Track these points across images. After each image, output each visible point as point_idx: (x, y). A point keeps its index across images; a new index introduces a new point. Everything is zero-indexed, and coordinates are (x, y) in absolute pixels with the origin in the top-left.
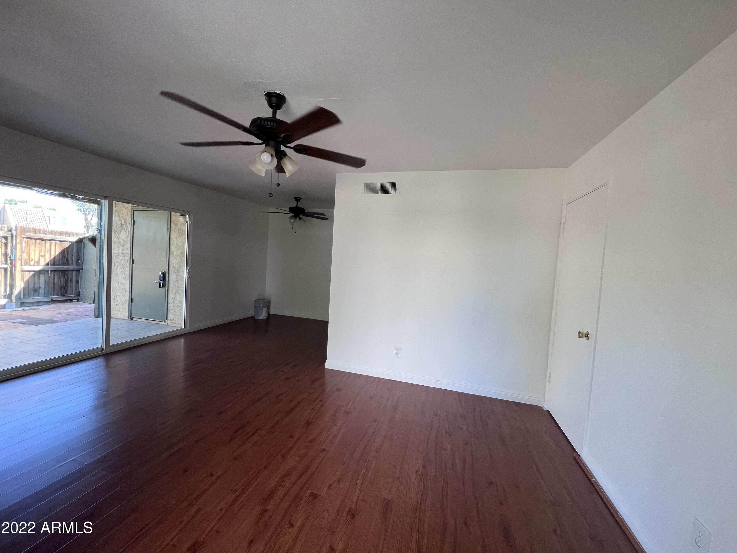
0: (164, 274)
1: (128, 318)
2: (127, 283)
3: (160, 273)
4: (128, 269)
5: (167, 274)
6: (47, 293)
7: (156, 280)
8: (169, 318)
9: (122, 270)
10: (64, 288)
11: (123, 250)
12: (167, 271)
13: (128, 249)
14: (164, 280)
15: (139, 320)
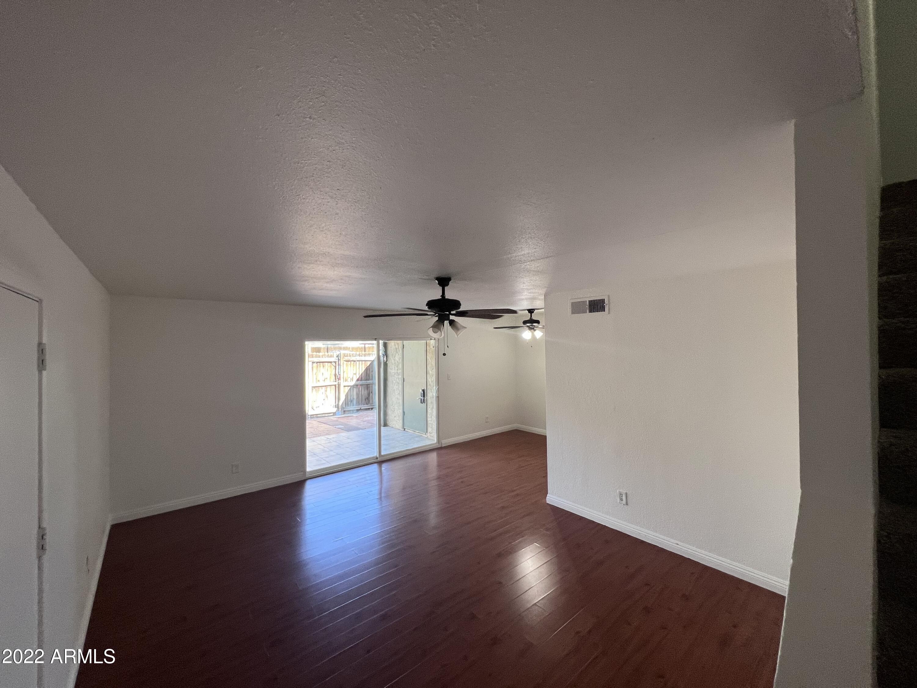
0: (423, 391)
1: (402, 428)
2: (401, 398)
3: (421, 390)
4: (401, 386)
5: (426, 392)
6: (358, 403)
7: (419, 397)
8: (428, 432)
9: (397, 387)
10: (368, 399)
11: (397, 370)
12: (426, 388)
13: (400, 369)
14: (424, 397)
15: (409, 431)
